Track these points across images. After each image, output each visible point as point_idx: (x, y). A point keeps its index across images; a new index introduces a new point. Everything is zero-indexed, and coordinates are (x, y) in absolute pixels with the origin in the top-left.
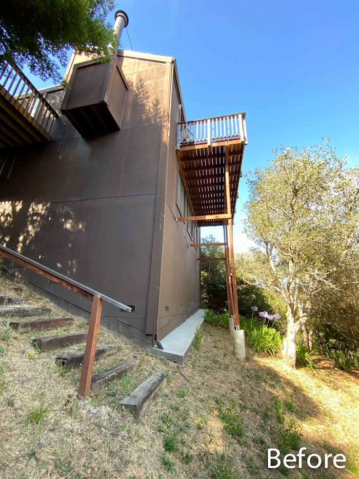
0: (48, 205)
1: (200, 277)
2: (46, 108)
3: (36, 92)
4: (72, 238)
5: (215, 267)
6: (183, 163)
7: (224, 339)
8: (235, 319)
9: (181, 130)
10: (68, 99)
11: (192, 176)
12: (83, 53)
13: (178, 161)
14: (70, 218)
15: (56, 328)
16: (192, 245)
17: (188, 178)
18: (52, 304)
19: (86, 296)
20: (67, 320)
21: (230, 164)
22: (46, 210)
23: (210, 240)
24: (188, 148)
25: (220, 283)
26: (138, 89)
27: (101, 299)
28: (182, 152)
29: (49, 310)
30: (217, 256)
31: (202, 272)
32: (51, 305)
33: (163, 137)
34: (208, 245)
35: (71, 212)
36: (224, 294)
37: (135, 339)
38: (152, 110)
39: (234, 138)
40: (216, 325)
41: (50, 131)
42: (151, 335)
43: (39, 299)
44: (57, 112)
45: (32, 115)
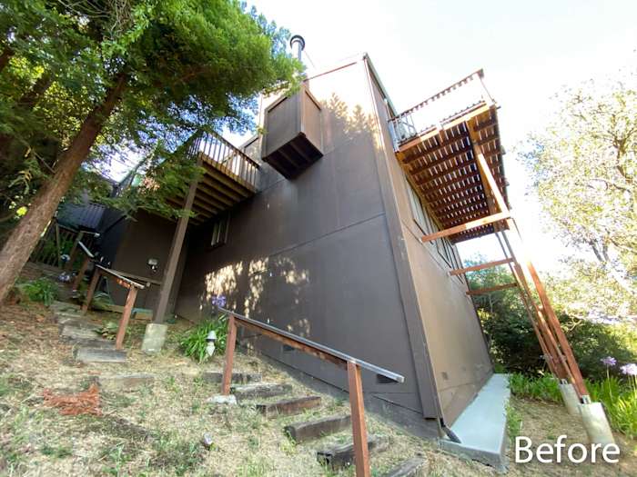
0: (267, 260)
1: (479, 320)
2: (246, 162)
3: (237, 150)
4: (297, 293)
5: (501, 302)
6: (408, 165)
7: (562, 424)
8: (577, 386)
9: (395, 127)
10: (266, 144)
11: (425, 178)
12: (271, 94)
13: (400, 164)
14: (292, 269)
15: (304, 412)
16: (452, 274)
17: (419, 182)
18: (291, 379)
19: (337, 363)
20: (313, 399)
21: (479, 143)
22: (266, 266)
23: (478, 261)
24: (411, 145)
25: (518, 327)
26: (332, 104)
27: (357, 366)
28: (404, 152)
29: (290, 388)
30: (497, 282)
31: (480, 314)
32: (290, 381)
33: (376, 143)
34: (477, 268)
35: (292, 263)
36: (531, 344)
37: (410, 426)
38: (354, 120)
39: (475, 107)
40: (537, 400)
41: (254, 182)
42: (434, 419)
43: (275, 373)
44: (257, 162)
45: (237, 174)
